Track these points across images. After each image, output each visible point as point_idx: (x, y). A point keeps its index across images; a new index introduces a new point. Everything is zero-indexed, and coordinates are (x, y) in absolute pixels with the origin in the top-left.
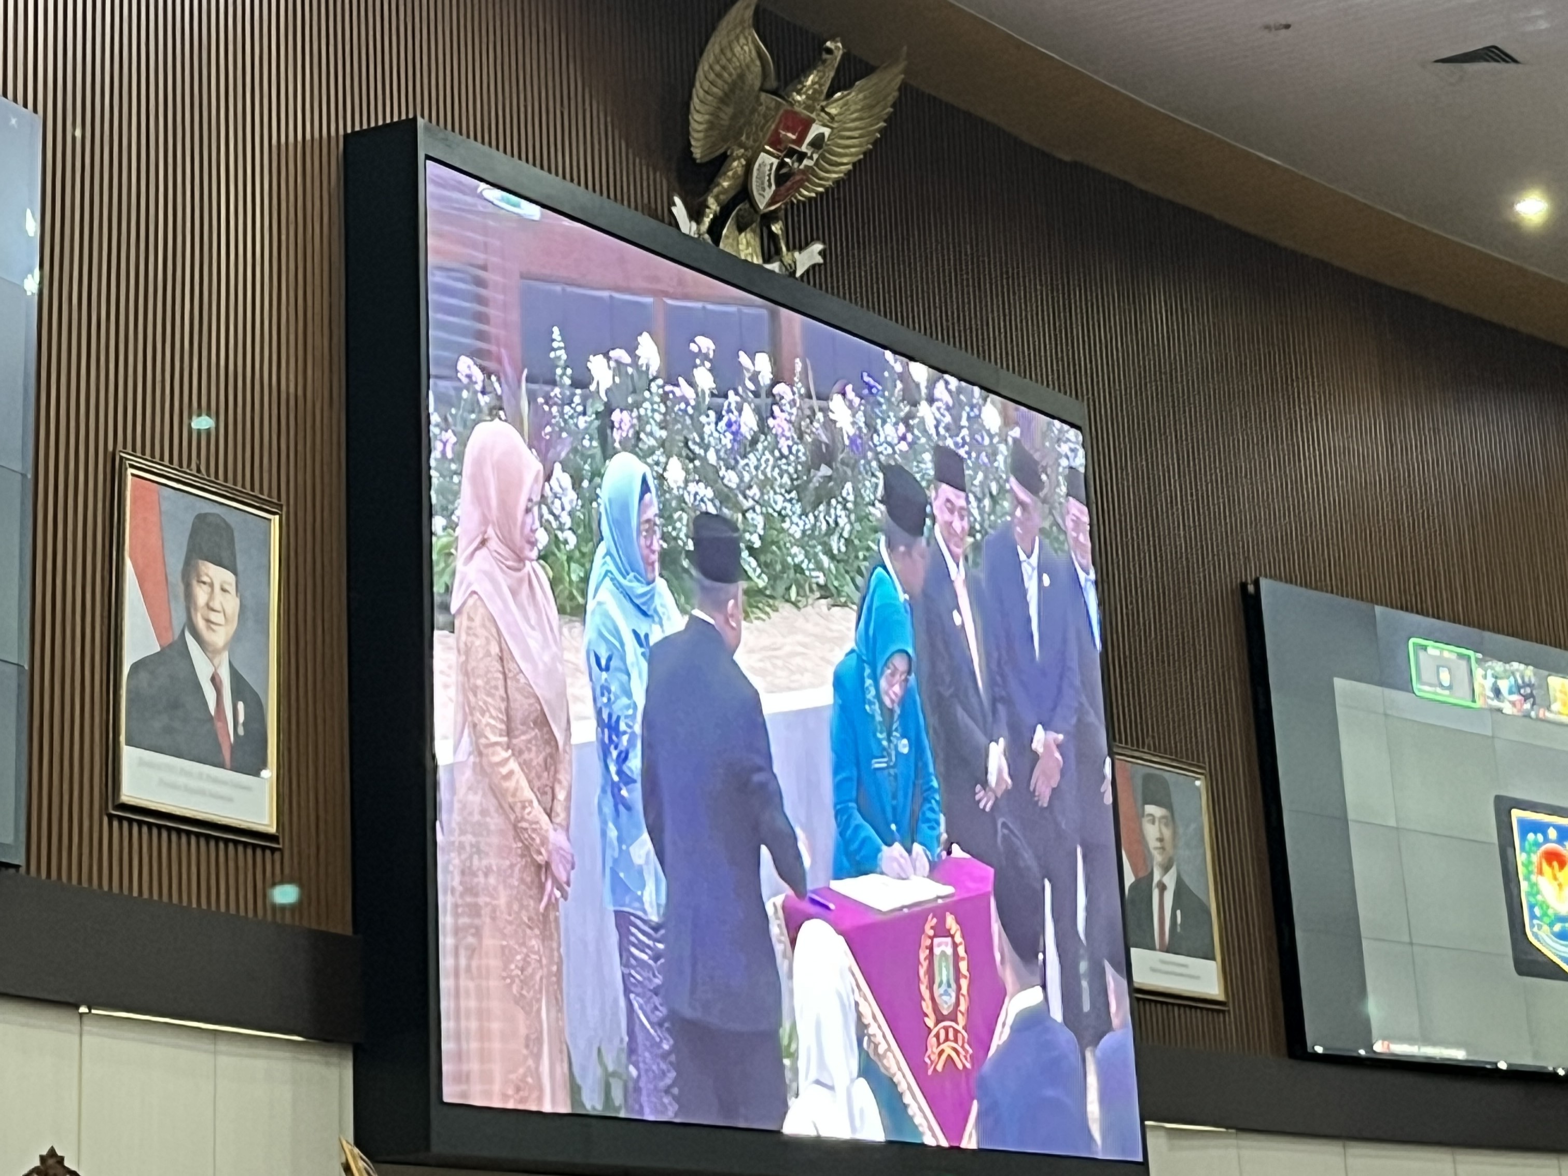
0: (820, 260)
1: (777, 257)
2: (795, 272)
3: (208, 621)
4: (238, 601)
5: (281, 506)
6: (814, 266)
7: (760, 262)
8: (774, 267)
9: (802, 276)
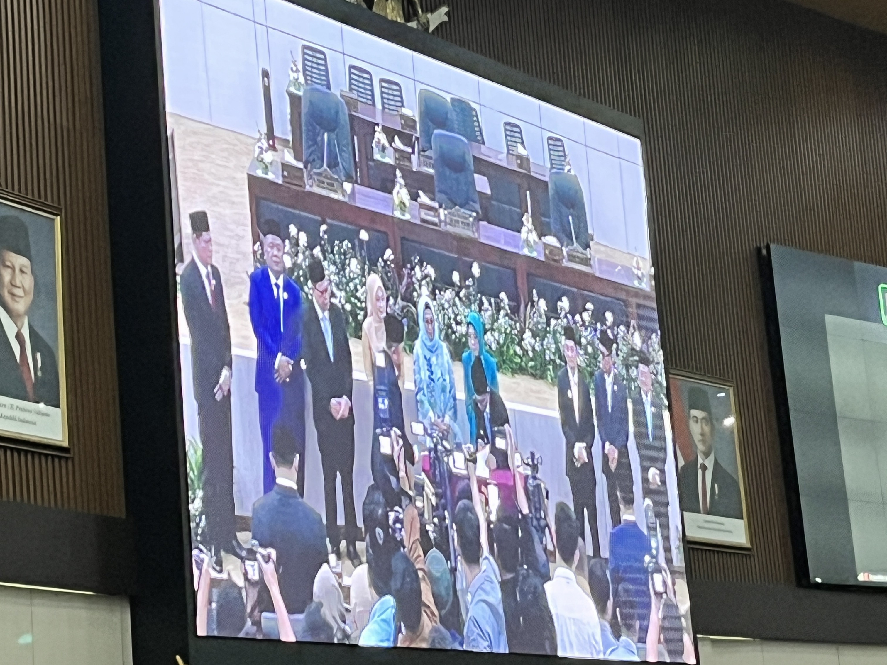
0: (446, 19)
1: (415, 18)
2: (428, 29)
3: (13, 295)
4: (32, 278)
5: (61, 210)
6: (441, 24)
7: (403, 21)
8: (413, 24)
9: (433, 31)
